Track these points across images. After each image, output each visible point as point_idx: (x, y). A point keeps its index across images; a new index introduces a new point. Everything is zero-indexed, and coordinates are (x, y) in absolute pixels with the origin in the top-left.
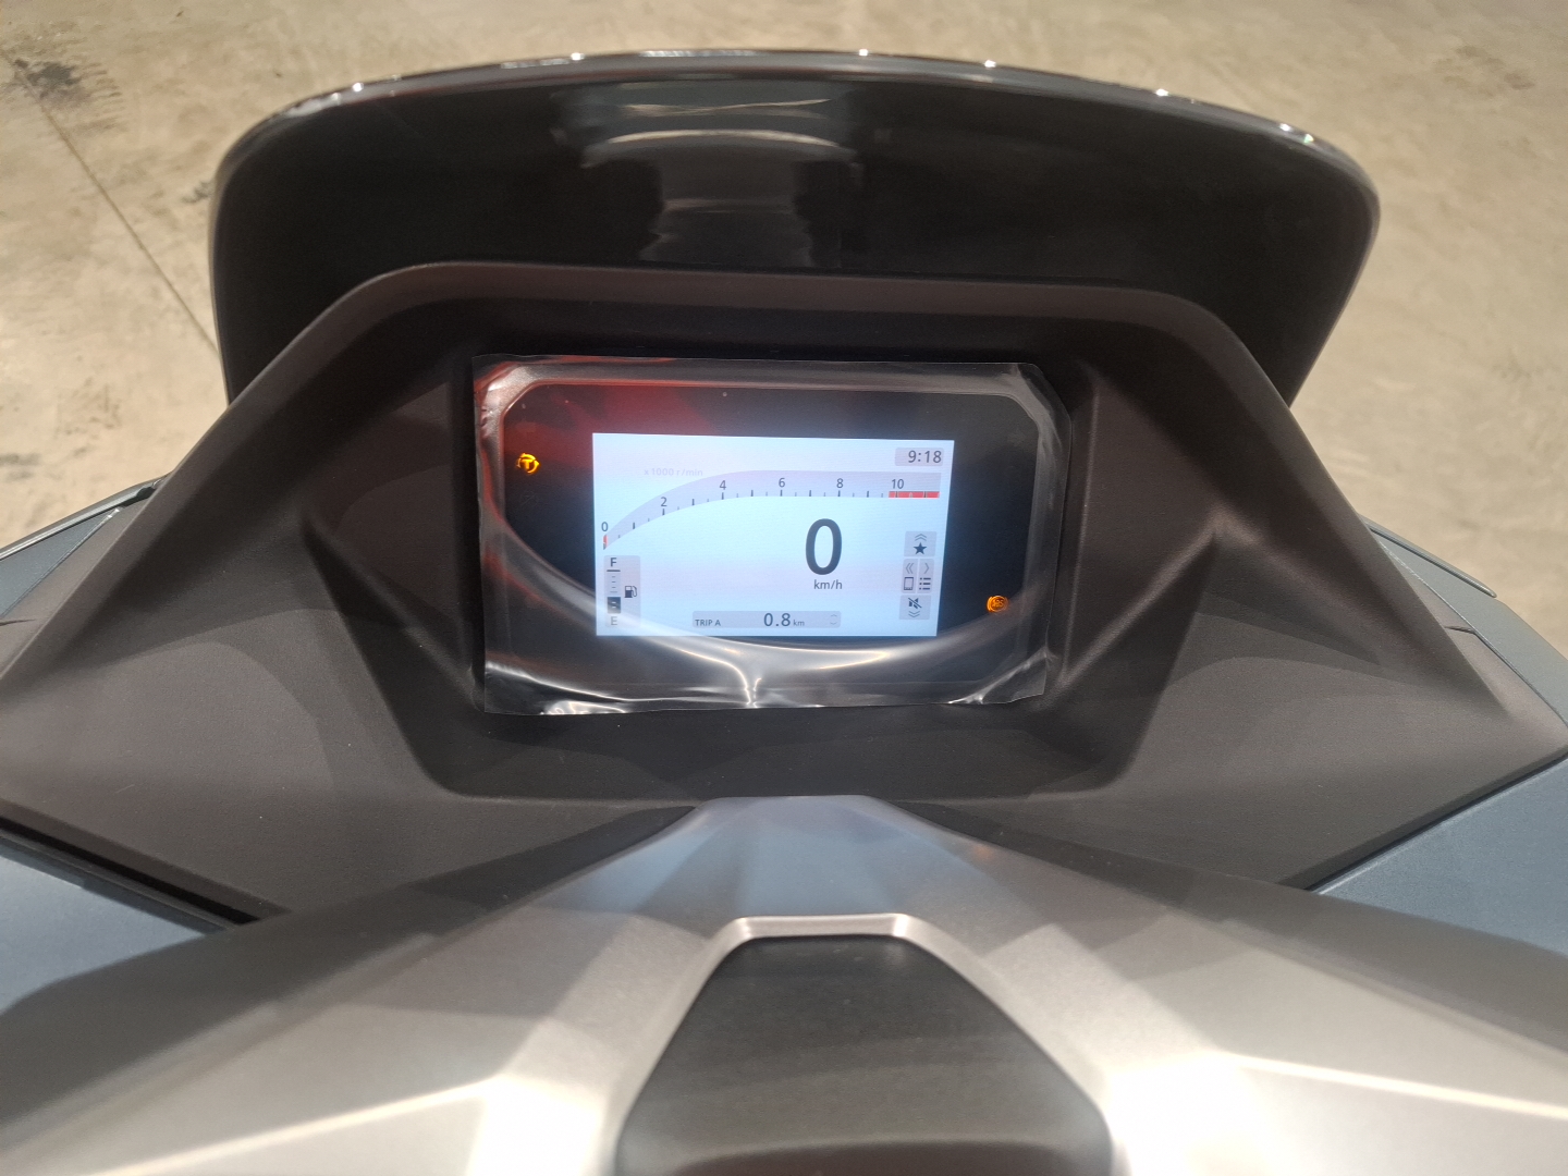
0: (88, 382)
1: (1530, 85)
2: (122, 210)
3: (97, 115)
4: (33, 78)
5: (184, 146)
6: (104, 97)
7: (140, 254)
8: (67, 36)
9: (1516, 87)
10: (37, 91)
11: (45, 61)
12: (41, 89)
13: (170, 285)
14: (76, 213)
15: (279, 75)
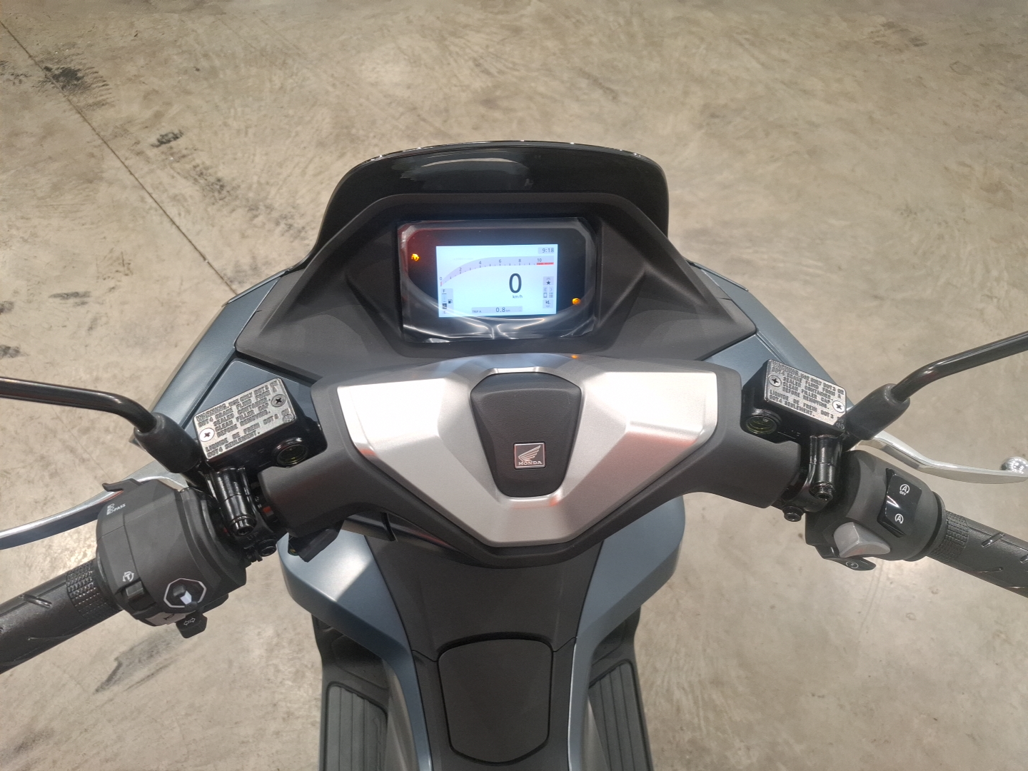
0: (111, 251)
1: (924, 44)
2: (117, 153)
3: (96, 98)
4: (56, 77)
5: (148, 114)
6: (99, 87)
7: (131, 177)
8: (73, 51)
9: (917, 45)
10: (59, 85)
11: (62, 66)
12: (62, 84)
13: (150, 194)
14: (92, 155)
15: (198, 70)
